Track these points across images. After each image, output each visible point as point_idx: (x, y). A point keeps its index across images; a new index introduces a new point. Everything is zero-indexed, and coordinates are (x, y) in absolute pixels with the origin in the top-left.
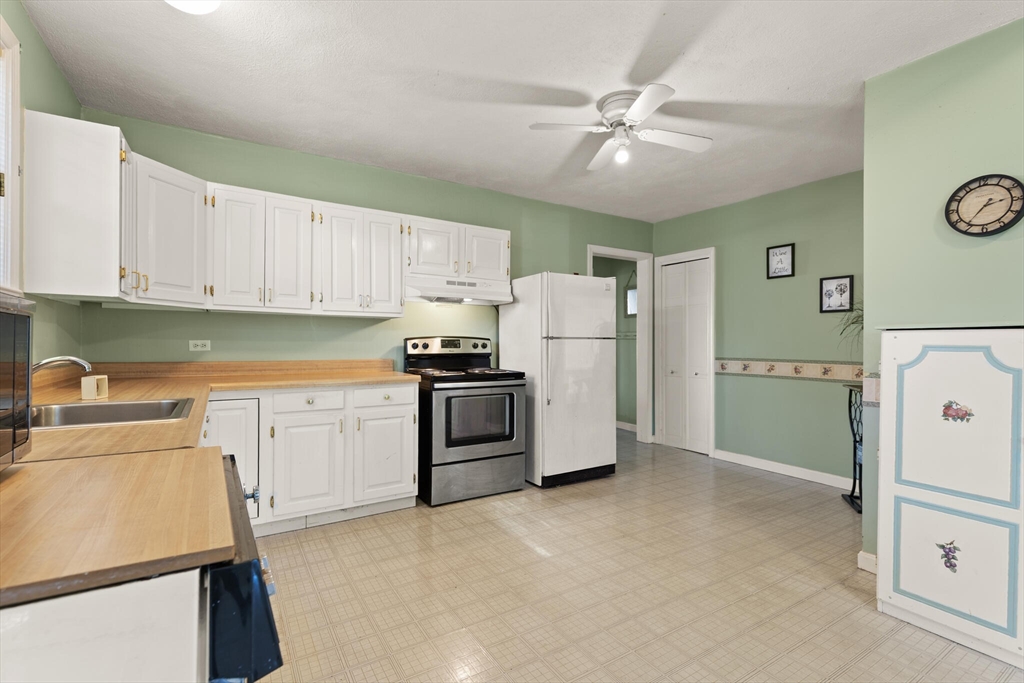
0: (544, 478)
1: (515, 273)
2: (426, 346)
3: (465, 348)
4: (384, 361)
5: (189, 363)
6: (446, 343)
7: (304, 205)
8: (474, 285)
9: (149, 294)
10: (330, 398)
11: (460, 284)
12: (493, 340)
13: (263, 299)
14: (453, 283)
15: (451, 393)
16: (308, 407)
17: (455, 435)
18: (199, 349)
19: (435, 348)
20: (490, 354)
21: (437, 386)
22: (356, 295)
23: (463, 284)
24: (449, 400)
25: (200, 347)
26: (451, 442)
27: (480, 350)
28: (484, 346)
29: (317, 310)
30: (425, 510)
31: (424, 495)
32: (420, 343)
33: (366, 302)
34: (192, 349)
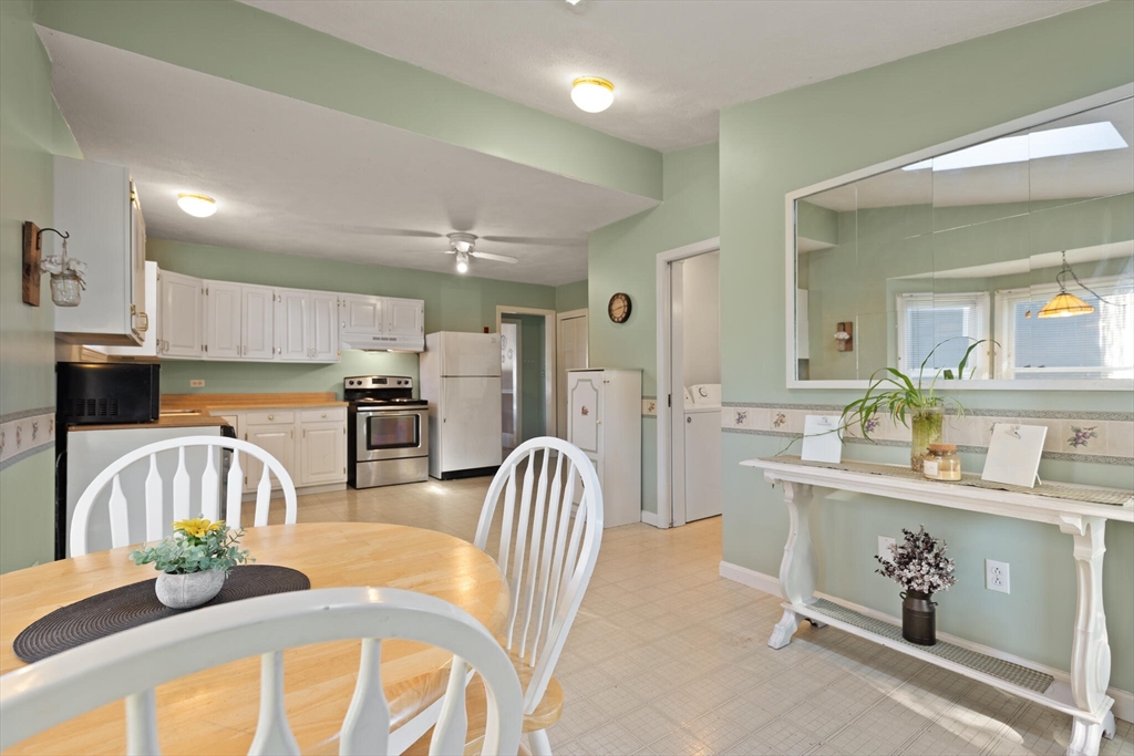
0: (443, 473)
1: (427, 330)
2: (360, 383)
3: (391, 384)
4: (329, 394)
5: (190, 395)
6: (375, 381)
7: (267, 291)
8: (395, 339)
9: (169, 353)
10: (283, 416)
11: (383, 339)
12: (414, 377)
13: (240, 352)
14: (378, 339)
15: (371, 414)
16: (270, 422)
17: (373, 443)
18: (197, 386)
19: (369, 384)
20: (410, 389)
21: (359, 409)
22: (305, 348)
23: (386, 339)
24: (369, 419)
25: (197, 384)
26: (370, 447)
27: (403, 386)
28: (407, 383)
29: (277, 359)
30: (353, 491)
31: (352, 483)
32: (356, 381)
33: (312, 353)
34: (192, 385)
